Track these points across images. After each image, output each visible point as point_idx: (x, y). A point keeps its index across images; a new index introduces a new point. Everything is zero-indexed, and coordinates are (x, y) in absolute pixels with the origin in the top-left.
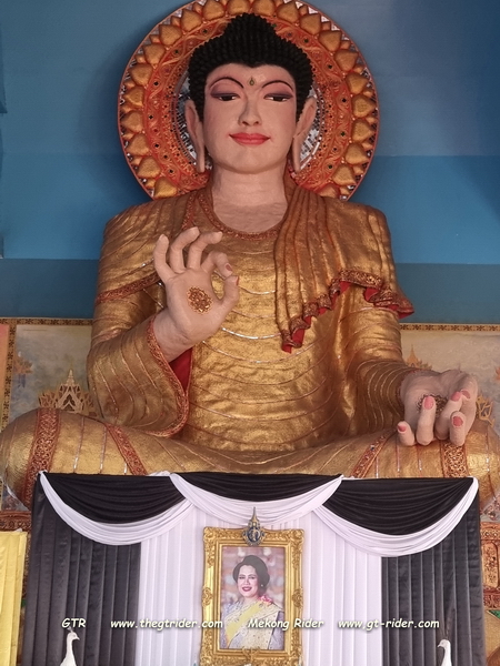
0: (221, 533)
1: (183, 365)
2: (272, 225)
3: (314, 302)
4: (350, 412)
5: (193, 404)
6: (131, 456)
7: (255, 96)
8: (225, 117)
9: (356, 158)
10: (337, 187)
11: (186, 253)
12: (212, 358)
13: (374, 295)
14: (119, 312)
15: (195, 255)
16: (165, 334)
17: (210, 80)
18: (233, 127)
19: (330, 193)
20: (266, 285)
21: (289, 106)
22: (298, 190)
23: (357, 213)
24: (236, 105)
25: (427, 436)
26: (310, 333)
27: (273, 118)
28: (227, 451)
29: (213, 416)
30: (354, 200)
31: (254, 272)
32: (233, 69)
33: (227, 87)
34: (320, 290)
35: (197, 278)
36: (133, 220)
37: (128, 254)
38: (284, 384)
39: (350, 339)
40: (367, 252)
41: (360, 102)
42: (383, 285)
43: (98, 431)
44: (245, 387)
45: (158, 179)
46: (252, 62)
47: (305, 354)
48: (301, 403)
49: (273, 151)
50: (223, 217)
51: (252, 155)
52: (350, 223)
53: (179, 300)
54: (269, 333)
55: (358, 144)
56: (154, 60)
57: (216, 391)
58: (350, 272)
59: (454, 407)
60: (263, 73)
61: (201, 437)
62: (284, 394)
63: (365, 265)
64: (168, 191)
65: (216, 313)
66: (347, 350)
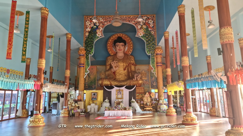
0: (117, 90)
1: (114, 73)
2: (123, 58)
3: (127, 66)
4: (131, 76)
5: (115, 76)
6: (110, 82)
7: (120, 46)
8: (118, 48)
9: (131, 50)
10: (129, 53)
11: (114, 63)
12: (117, 72)
13: (133, 64)
14: (108, 67)
15: (115, 63)
16: (113, 70)
17: (116, 44)
18: (118, 49)
19: (128, 54)
20: (122, 64)
21: (124, 46)
22: (125, 54)
23: (131, 56)
24: (119, 47)
25: (136, 80)
26: (126, 69)
27: (122, 48)
28: (119, 81)
29: (117, 77)
30: (131, 55)
31: (121, 63)
32: (118, 43)
33: (117, 45)
34: (127, 65)
35: (115, 65)
36: (109, 58)
37: (109, 61)
38: (124, 74)
39: (131, 69)
40: (132, 60)
41: (131, 45)
42: (134, 63)
43: (107, 80)
44: (120, 74)
45: (111, 53)
46: (120, 43)
47: (126, 71)
48: (126, 76)
49: (122, 51)
50: (118, 57)
51: (120, 51)
52: (130, 57)
53: (114, 67)
54: (123, 69)
55: (131, 49)
56: (110, 41)
57: (118, 75)
58: (130, 62)
59: (138, 77)
60: (121, 44)
61: (116, 79)
62: (124, 75)
63: (132, 62)
64: (112, 54)
65: (117, 68)
66: (130, 70)
